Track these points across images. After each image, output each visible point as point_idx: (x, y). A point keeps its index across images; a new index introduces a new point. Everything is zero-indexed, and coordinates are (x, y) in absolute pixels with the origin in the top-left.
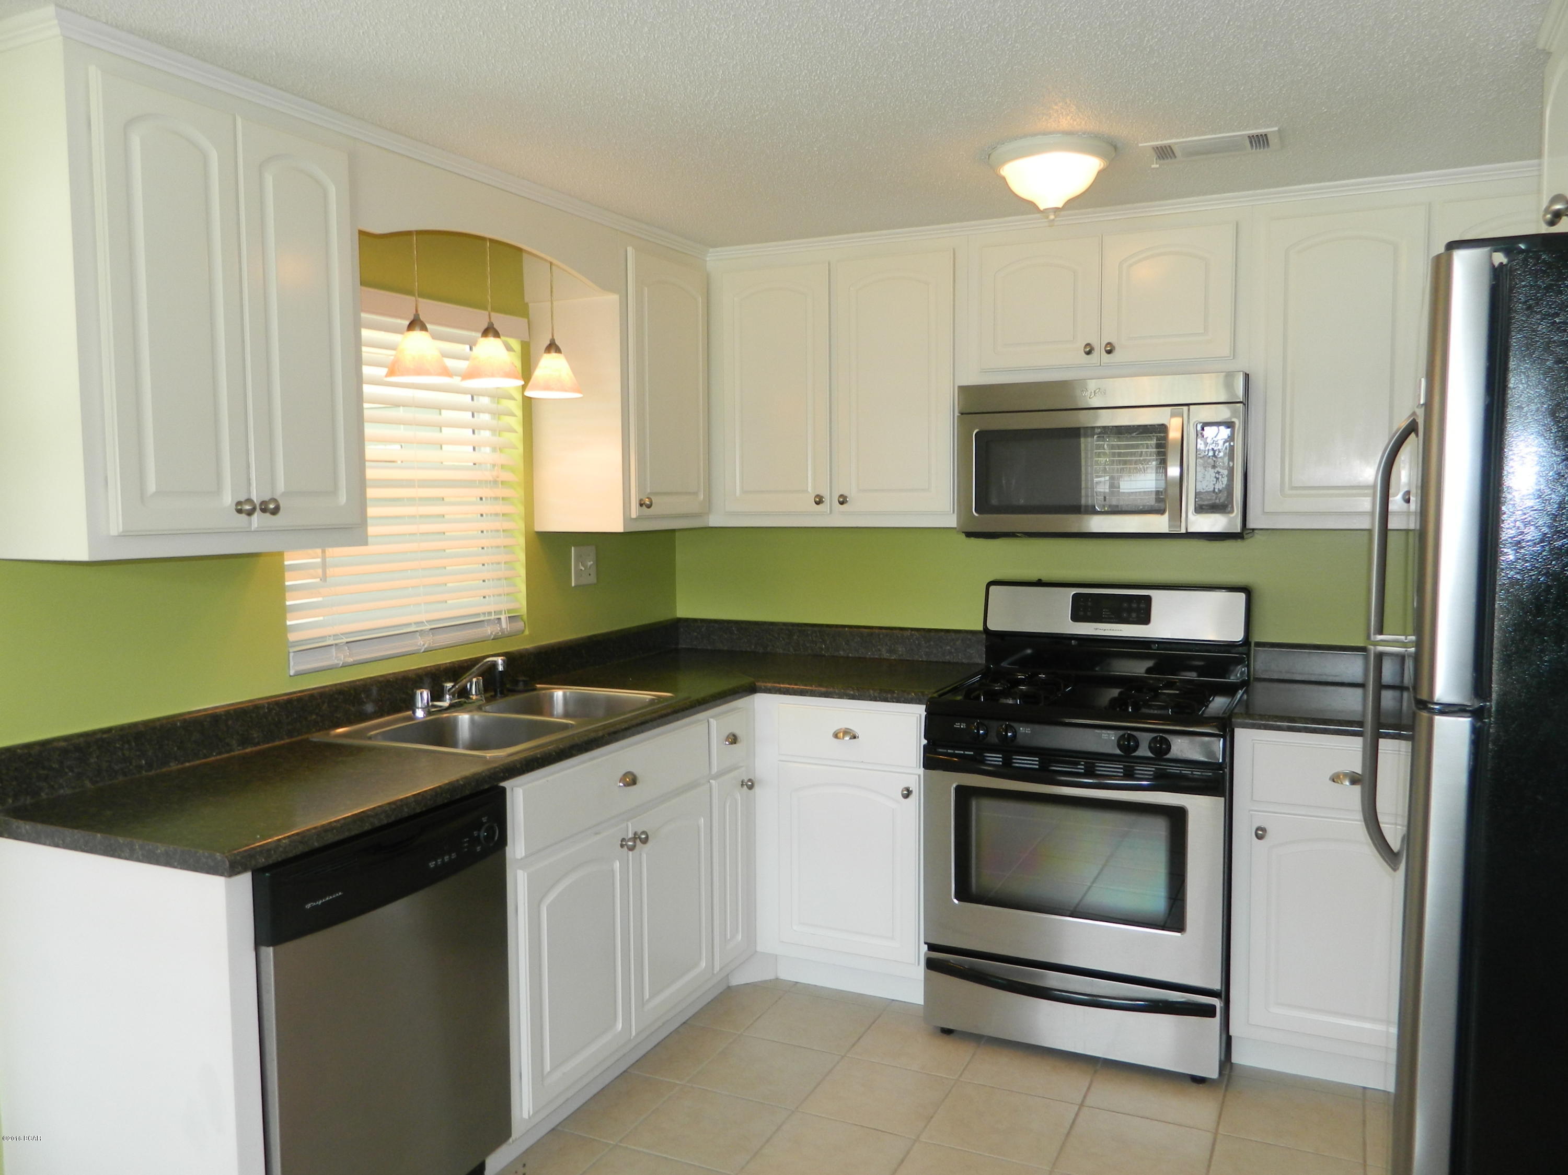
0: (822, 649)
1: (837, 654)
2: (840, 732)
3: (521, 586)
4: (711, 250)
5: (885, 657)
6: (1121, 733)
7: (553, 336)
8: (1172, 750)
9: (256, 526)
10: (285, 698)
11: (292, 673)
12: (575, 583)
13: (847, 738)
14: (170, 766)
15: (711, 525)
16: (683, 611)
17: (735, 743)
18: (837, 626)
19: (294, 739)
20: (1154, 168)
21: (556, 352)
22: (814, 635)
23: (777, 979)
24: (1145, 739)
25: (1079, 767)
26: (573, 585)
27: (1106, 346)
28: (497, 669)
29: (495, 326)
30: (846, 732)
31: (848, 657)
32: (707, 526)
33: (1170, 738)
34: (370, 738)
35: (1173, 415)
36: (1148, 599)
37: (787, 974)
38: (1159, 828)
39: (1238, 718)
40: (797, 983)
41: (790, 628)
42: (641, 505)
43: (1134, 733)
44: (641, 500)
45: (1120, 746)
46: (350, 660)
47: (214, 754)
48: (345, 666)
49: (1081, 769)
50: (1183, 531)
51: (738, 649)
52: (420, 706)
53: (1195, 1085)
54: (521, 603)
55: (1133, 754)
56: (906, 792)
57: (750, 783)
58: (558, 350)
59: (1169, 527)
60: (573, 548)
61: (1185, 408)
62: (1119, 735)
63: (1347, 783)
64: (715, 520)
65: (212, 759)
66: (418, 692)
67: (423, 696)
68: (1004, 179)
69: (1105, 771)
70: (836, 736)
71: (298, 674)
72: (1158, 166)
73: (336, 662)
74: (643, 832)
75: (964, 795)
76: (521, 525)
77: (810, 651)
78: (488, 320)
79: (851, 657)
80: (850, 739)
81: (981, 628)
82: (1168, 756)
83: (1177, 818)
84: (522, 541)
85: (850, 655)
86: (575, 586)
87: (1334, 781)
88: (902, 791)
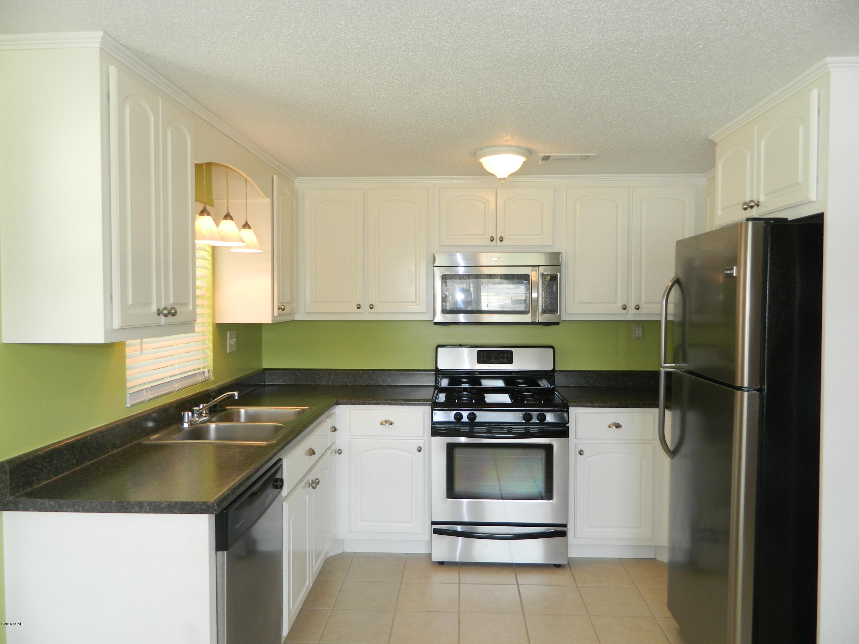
0: (347, 381)
1: (355, 384)
2: (383, 422)
3: (210, 353)
4: (298, 178)
5: (381, 384)
6: (524, 413)
7: (247, 220)
8: (547, 419)
9: (163, 322)
10: (128, 420)
11: (128, 405)
12: (229, 350)
13: (387, 425)
14: (85, 464)
15: (296, 319)
16: (266, 365)
17: (336, 431)
18: (355, 370)
19: (133, 443)
20: (540, 164)
21: (248, 228)
22: (343, 374)
23: (344, 552)
24: (535, 414)
25: (504, 429)
26: (228, 352)
27: (500, 238)
28: (235, 398)
29: (230, 214)
30: (386, 422)
31: (361, 385)
32: (293, 319)
33: (545, 413)
34: (152, 441)
35: (532, 270)
36: (511, 352)
37: (349, 548)
38: (541, 455)
39: (570, 403)
40: (355, 552)
41: (330, 371)
42: (279, 309)
43: (530, 412)
44: (279, 307)
45: (524, 419)
46: (151, 397)
47: (102, 454)
48: (150, 400)
49: (505, 431)
50: (537, 322)
51: (300, 384)
52: (186, 421)
53: (556, 568)
54: (210, 362)
55: (531, 422)
56: (419, 449)
57: (340, 451)
58: (249, 227)
59: (531, 320)
60: (228, 332)
61: (537, 267)
62: (523, 414)
63: (614, 428)
64: (298, 317)
65: (101, 457)
66: (186, 413)
67: (187, 415)
68: (481, 163)
69: (516, 430)
70: (382, 424)
71: (132, 406)
72: (541, 163)
73: (145, 398)
74: (317, 479)
75: (451, 448)
76: (210, 320)
77: (340, 383)
78: (227, 211)
79: (363, 385)
80: (389, 425)
81: (434, 368)
82: (545, 422)
83: (549, 448)
84: (210, 328)
85: (363, 384)
86: (230, 353)
87: (609, 427)
88: (418, 448)
